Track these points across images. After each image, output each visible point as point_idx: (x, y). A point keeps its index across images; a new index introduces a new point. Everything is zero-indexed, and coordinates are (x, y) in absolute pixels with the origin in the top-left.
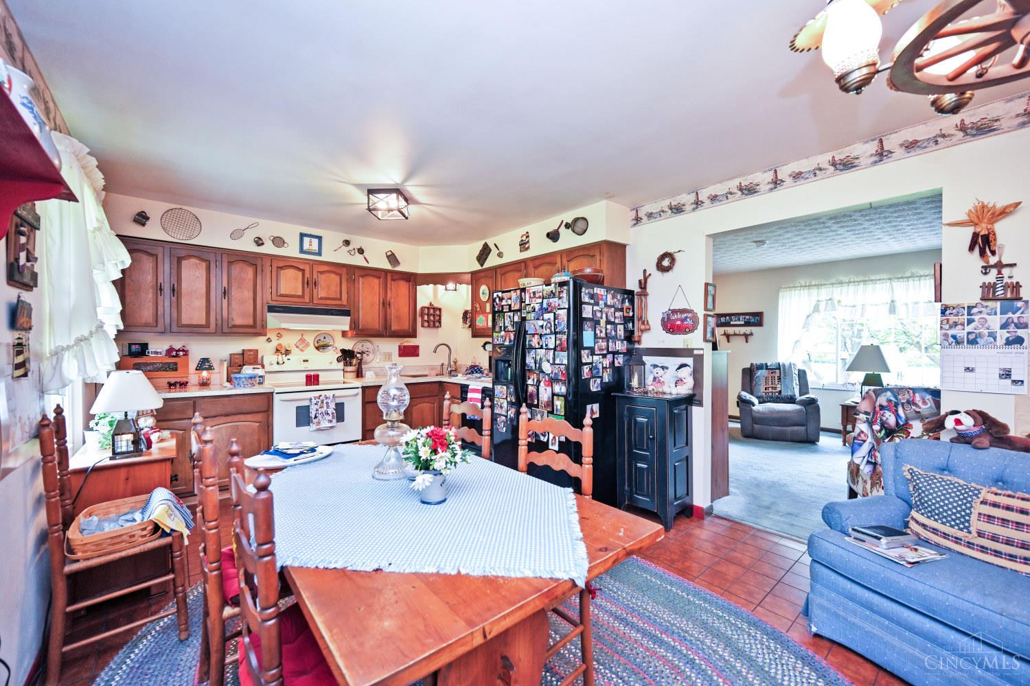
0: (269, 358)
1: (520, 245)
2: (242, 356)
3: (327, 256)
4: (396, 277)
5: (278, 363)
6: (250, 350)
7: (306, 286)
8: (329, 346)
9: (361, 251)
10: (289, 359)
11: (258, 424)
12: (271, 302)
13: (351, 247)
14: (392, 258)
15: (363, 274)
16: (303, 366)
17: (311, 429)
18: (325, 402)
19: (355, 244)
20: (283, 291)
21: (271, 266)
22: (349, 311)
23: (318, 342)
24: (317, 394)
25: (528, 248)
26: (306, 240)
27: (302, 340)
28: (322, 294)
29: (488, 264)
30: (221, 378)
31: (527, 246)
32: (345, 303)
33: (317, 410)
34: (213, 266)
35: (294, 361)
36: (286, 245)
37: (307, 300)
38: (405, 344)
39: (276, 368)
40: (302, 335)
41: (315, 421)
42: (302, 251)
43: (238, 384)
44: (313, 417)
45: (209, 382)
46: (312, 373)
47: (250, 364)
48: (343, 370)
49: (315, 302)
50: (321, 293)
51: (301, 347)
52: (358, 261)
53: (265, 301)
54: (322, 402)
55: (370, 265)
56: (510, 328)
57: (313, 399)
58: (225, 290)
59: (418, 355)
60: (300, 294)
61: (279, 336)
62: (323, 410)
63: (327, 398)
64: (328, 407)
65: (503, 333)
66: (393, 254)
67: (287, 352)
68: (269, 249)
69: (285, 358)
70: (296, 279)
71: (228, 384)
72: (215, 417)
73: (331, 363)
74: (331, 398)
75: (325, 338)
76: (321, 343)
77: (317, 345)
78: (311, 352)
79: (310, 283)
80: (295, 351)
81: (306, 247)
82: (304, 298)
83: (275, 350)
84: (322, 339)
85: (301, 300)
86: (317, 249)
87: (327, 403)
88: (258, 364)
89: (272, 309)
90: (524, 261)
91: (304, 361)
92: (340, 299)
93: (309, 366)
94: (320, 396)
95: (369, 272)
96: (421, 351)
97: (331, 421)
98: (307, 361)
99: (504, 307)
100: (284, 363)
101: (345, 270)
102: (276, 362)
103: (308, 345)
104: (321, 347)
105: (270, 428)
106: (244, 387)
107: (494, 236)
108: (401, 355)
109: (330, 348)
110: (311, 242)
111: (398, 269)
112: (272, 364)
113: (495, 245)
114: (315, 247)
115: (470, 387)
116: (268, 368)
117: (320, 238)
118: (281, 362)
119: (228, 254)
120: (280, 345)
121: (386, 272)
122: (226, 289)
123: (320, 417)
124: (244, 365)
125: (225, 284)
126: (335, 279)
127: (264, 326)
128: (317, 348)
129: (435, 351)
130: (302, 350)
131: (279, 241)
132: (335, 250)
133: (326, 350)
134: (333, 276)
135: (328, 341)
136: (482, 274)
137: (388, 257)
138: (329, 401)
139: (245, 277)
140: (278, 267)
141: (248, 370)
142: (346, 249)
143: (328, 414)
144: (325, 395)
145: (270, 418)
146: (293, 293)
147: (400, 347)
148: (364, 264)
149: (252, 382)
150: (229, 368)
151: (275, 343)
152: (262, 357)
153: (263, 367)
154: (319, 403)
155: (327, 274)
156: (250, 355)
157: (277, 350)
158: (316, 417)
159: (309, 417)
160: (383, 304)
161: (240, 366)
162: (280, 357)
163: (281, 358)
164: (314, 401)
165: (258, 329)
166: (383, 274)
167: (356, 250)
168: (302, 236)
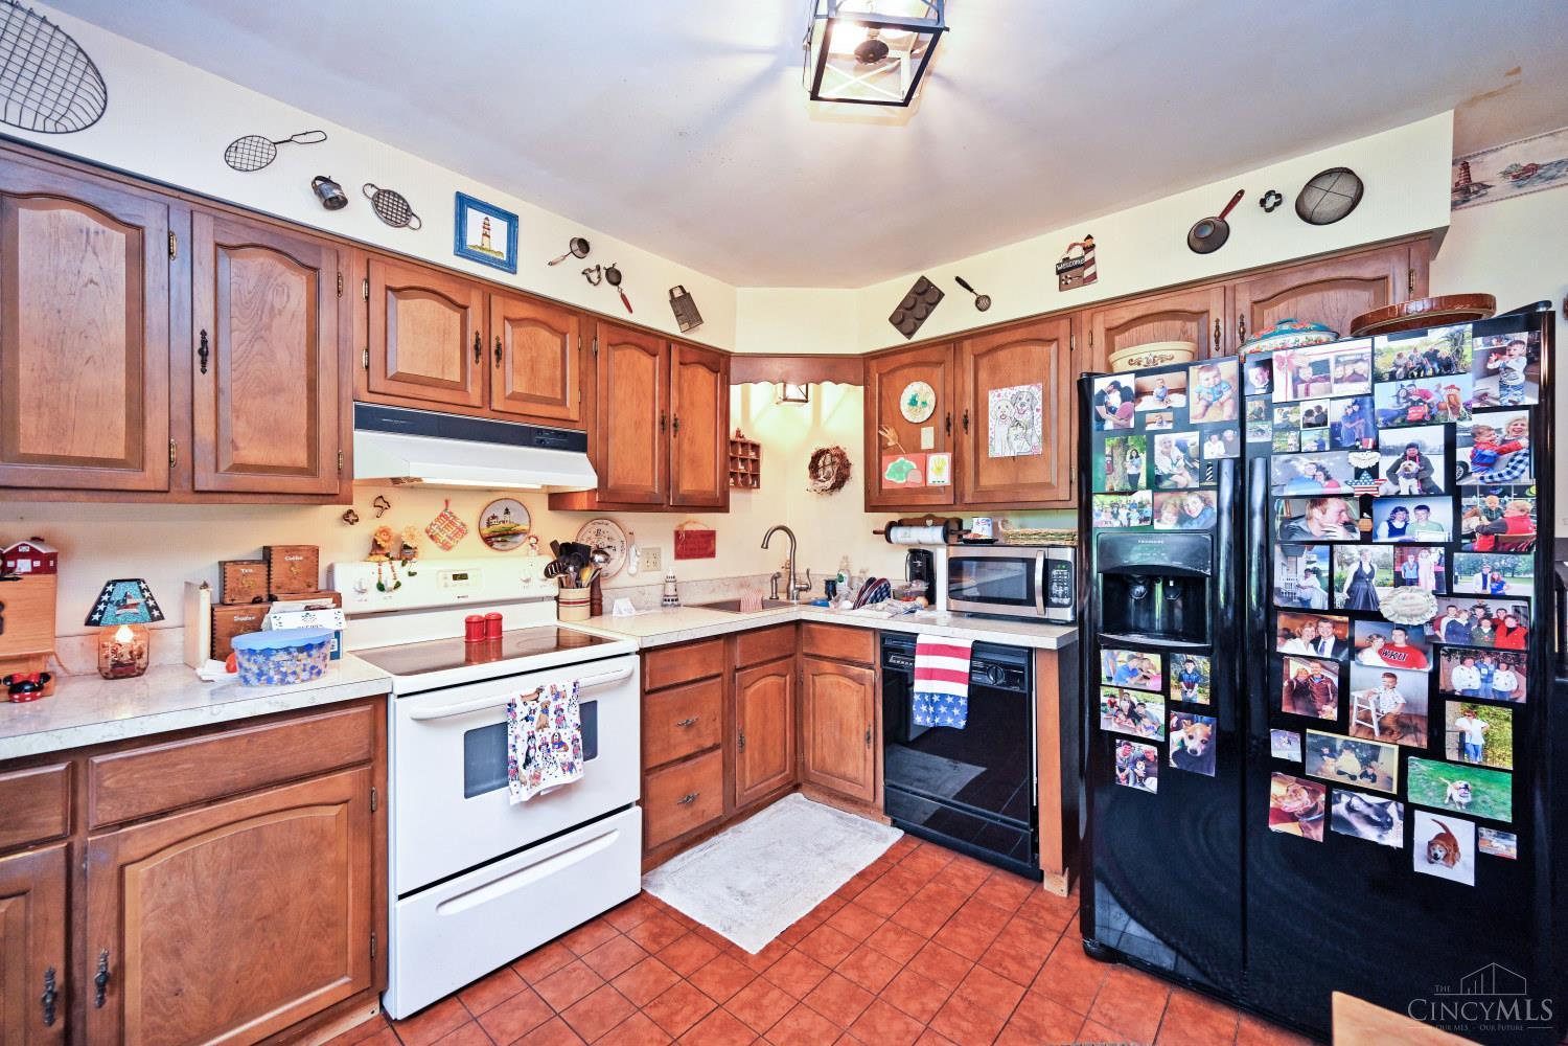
0: (353, 574)
1: (1059, 272)
2: (263, 568)
3: (531, 277)
4: (690, 357)
5: (381, 587)
6: (292, 550)
7: (471, 355)
8: (516, 534)
9: (614, 277)
10: (411, 574)
11: (334, 810)
12: (367, 397)
13: (590, 262)
14: (684, 305)
15: (616, 339)
16: (453, 592)
17: (514, 800)
18: (552, 709)
19: (599, 257)
20: (401, 364)
21: (367, 281)
22: (584, 437)
23: (489, 525)
24: (528, 685)
25: (1094, 276)
26: (474, 218)
27: (447, 518)
28: (517, 385)
29: (928, 330)
30: (189, 647)
31: (1088, 272)
32: (574, 415)
33: (531, 737)
34: (155, 248)
35: (428, 578)
36: (414, 222)
37: (476, 400)
38: (688, 528)
39: (378, 601)
40: (447, 502)
41: (525, 773)
42: (461, 249)
43: (260, 674)
44: (521, 761)
45: (141, 662)
46: (483, 612)
47: (293, 594)
48: (557, 598)
49: (496, 405)
50: (512, 380)
51: (443, 537)
52: (605, 301)
53: (347, 392)
54: (545, 711)
55: (634, 318)
56: (1185, 479)
57: (519, 703)
58: (204, 342)
59: (712, 554)
60: (456, 378)
61: (382, 504)
62: (547, 734)
63: (557, 696)
64: (560, 721)
65: (1144, 495)
66: (686, 295)
67: (406, 553)
68: (359, 223)
69: (402, 572)
70: (445, 333)
71: (215, 670)
72: (162, 814)
73: (527, 581)
74: (569, 694)
75: (507, 511)
76: (497, 527)
77: (486, 531)
78: (471, 553)
79: (485, 351)
80: (427, 548)
81: (473, 238)
82: (465, 390)
83: (368, 546)
84: (501, 516)
85: (456, 397)
86: (505, 252)
87: (559, 710)
88: (317, 593)
89: (369, 419)
90: (1070, 315)
91: (455, 577)
92: (562, 402)
93: (471, 591)
94: (540, 690)
95: (632, 337)
96: (720, 545)
97: (571, 767)
98: (464, 577)
99: (1149, 417)
100: (398, 585)
101: (573, 322)
102: (375, 586)
103: (462, 531)
104: (499, 537)
105: (378, 813)
106: (283, 682)
107: (958, 257)
108: (680, 555)
109: (521, 538)
110: (486, 226)
111: (698, 336)
112: (362, 592)
113: (958, 280)
114: (498, 243)
115: (920, 640)
116: (351, 604)
117: (512, 219)
118: (391, 584)
119: (215, 218)
120: (385, 531)
121: (670, 340)
122: (210, 338)
123: (538, 756)
124: (272, 599)
125: (204, 320)
126: (548, 342)
127: (344, 471)
128: (488, 540)
129: (765, 546)
130: (446, 547)
131: (393, 207)
132: (551, 264)
133: (509, 546)
134: (544, 335)
135: (517, 520)
136: (906, 358)
137: (673, 301)
138: (563, 703)
139: (277, 306)
140: (388, 288)
141: (288, 619)
142: (576, 265)
143: (561, 744)
144: (553, 687)
145: (379, 778)
146: (435, 374)
147: (677, 534)
148: (618, 311)
149: (310, 662)
150: (219, 612)
151: (367, 527)
152: (330, 570)
153: (338, 601)
154: (536, 716)
155: (530, 329)
156: (292, 563)
157: (376, 547)
158: (528, 761)
159: (505, 759)
160: (663, 423)
161: (258, 600)
162: (386, 567)
163: (390, 571)
164: (521, 710)
165: (325, 481)
166: (662, 345)
167: (603, 272)
168: (463, 202)
